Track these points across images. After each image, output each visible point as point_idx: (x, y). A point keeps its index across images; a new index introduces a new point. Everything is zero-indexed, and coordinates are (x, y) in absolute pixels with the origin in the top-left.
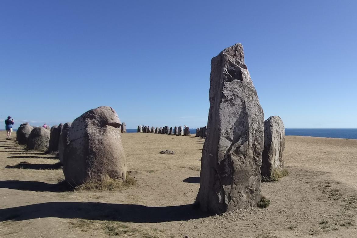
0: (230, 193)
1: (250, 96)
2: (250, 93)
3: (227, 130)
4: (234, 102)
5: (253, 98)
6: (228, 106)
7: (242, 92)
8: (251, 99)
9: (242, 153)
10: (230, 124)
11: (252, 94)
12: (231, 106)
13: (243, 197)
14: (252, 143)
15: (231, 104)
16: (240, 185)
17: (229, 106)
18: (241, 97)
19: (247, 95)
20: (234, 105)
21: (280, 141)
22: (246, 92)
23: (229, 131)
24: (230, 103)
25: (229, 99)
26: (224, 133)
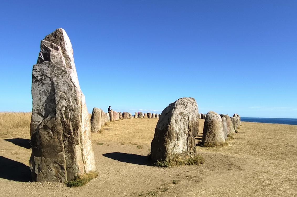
0: (40, 164)
1: (60, 75)
2: (60, 72)
3: (39, 106)
4: (44, 82)
5: (62, 76)
7: (51, 72)
8: (60, 77)
9: (49, 128)
10: (41, 102)
11: (61, 73)
13: (51, 170)
14: (60, 119)
15: (42, 84)
16: (49, 158)
17: (40, 86)
18: (50, 76)
19: (56, 74)
20: (44, 84)
22: (55, 71)
23: (40, 108)
24: (40, 82)
25: (39, 79)
26: (36, 109)
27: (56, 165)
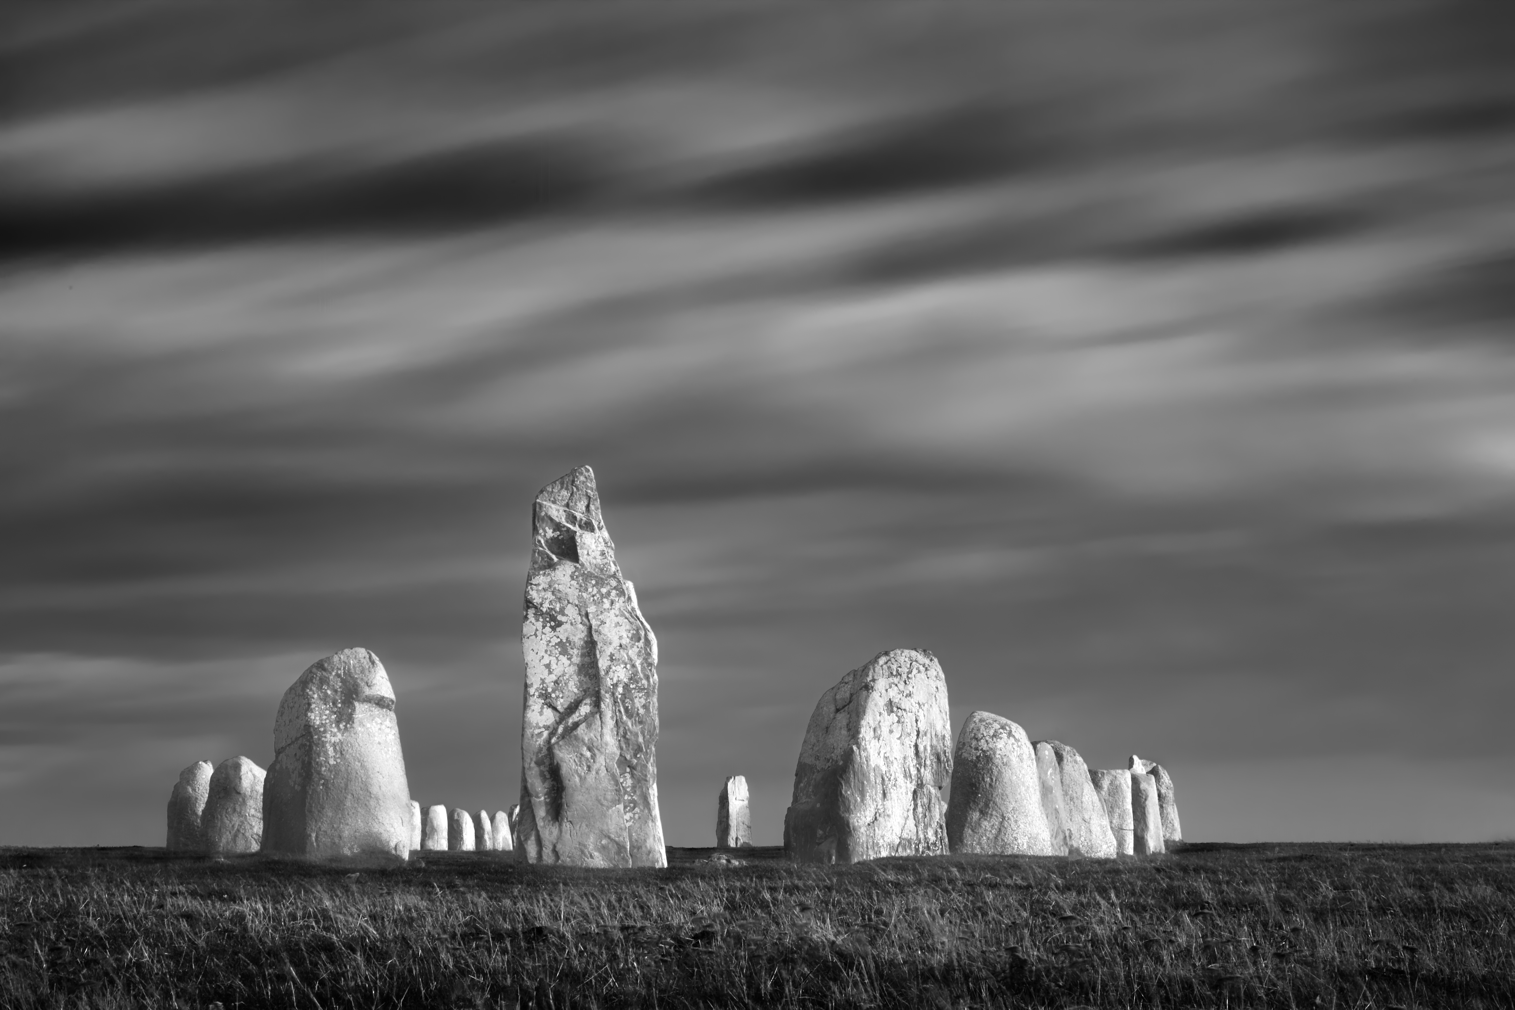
0: (557, 843)
1: (605, 600)
3: (545, 685)
4: (560, 618)
5: (612, 603)
6: (544, 627)
7: (580, 591)
8: (607, 606)
9: (584, 744)
10: (550, 673)
11: (609, 594)
12: (551, 627)
13: (591, 857)
14: (612, 718)
15: (553, 624)
16: (584, 825)
17: (548, 629)
18: (577, 603)
19: (593, 596)
20: (560, 624)
21: (916, 746)
22: (590, 590)
23: (550, 690)
24: (548, 619)
25: (544, 610)
26: (537, 694)
27: (604, 842)
